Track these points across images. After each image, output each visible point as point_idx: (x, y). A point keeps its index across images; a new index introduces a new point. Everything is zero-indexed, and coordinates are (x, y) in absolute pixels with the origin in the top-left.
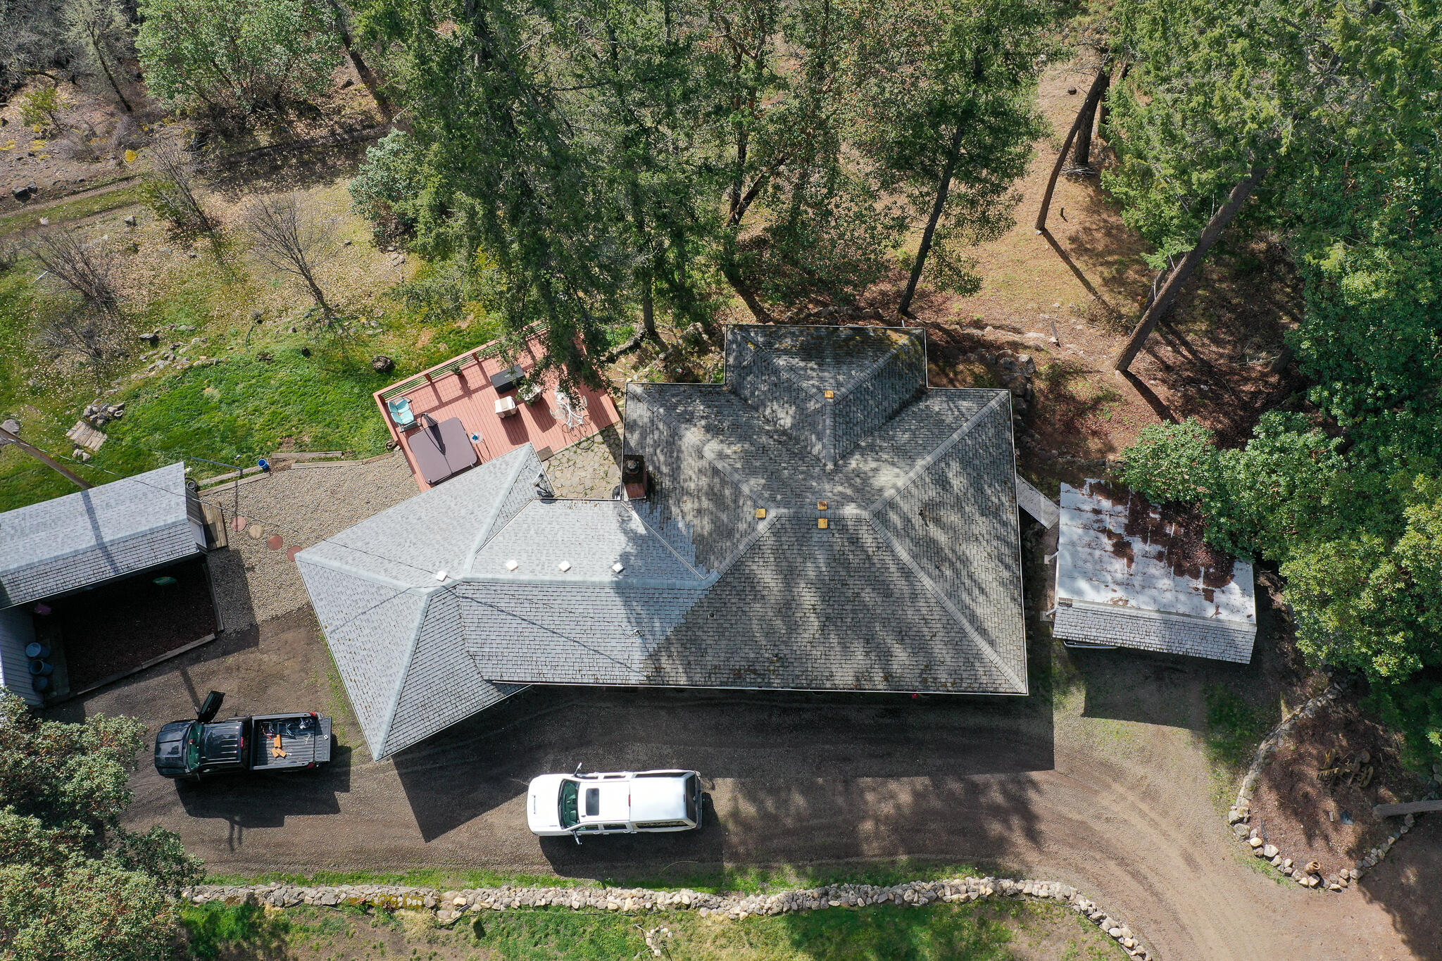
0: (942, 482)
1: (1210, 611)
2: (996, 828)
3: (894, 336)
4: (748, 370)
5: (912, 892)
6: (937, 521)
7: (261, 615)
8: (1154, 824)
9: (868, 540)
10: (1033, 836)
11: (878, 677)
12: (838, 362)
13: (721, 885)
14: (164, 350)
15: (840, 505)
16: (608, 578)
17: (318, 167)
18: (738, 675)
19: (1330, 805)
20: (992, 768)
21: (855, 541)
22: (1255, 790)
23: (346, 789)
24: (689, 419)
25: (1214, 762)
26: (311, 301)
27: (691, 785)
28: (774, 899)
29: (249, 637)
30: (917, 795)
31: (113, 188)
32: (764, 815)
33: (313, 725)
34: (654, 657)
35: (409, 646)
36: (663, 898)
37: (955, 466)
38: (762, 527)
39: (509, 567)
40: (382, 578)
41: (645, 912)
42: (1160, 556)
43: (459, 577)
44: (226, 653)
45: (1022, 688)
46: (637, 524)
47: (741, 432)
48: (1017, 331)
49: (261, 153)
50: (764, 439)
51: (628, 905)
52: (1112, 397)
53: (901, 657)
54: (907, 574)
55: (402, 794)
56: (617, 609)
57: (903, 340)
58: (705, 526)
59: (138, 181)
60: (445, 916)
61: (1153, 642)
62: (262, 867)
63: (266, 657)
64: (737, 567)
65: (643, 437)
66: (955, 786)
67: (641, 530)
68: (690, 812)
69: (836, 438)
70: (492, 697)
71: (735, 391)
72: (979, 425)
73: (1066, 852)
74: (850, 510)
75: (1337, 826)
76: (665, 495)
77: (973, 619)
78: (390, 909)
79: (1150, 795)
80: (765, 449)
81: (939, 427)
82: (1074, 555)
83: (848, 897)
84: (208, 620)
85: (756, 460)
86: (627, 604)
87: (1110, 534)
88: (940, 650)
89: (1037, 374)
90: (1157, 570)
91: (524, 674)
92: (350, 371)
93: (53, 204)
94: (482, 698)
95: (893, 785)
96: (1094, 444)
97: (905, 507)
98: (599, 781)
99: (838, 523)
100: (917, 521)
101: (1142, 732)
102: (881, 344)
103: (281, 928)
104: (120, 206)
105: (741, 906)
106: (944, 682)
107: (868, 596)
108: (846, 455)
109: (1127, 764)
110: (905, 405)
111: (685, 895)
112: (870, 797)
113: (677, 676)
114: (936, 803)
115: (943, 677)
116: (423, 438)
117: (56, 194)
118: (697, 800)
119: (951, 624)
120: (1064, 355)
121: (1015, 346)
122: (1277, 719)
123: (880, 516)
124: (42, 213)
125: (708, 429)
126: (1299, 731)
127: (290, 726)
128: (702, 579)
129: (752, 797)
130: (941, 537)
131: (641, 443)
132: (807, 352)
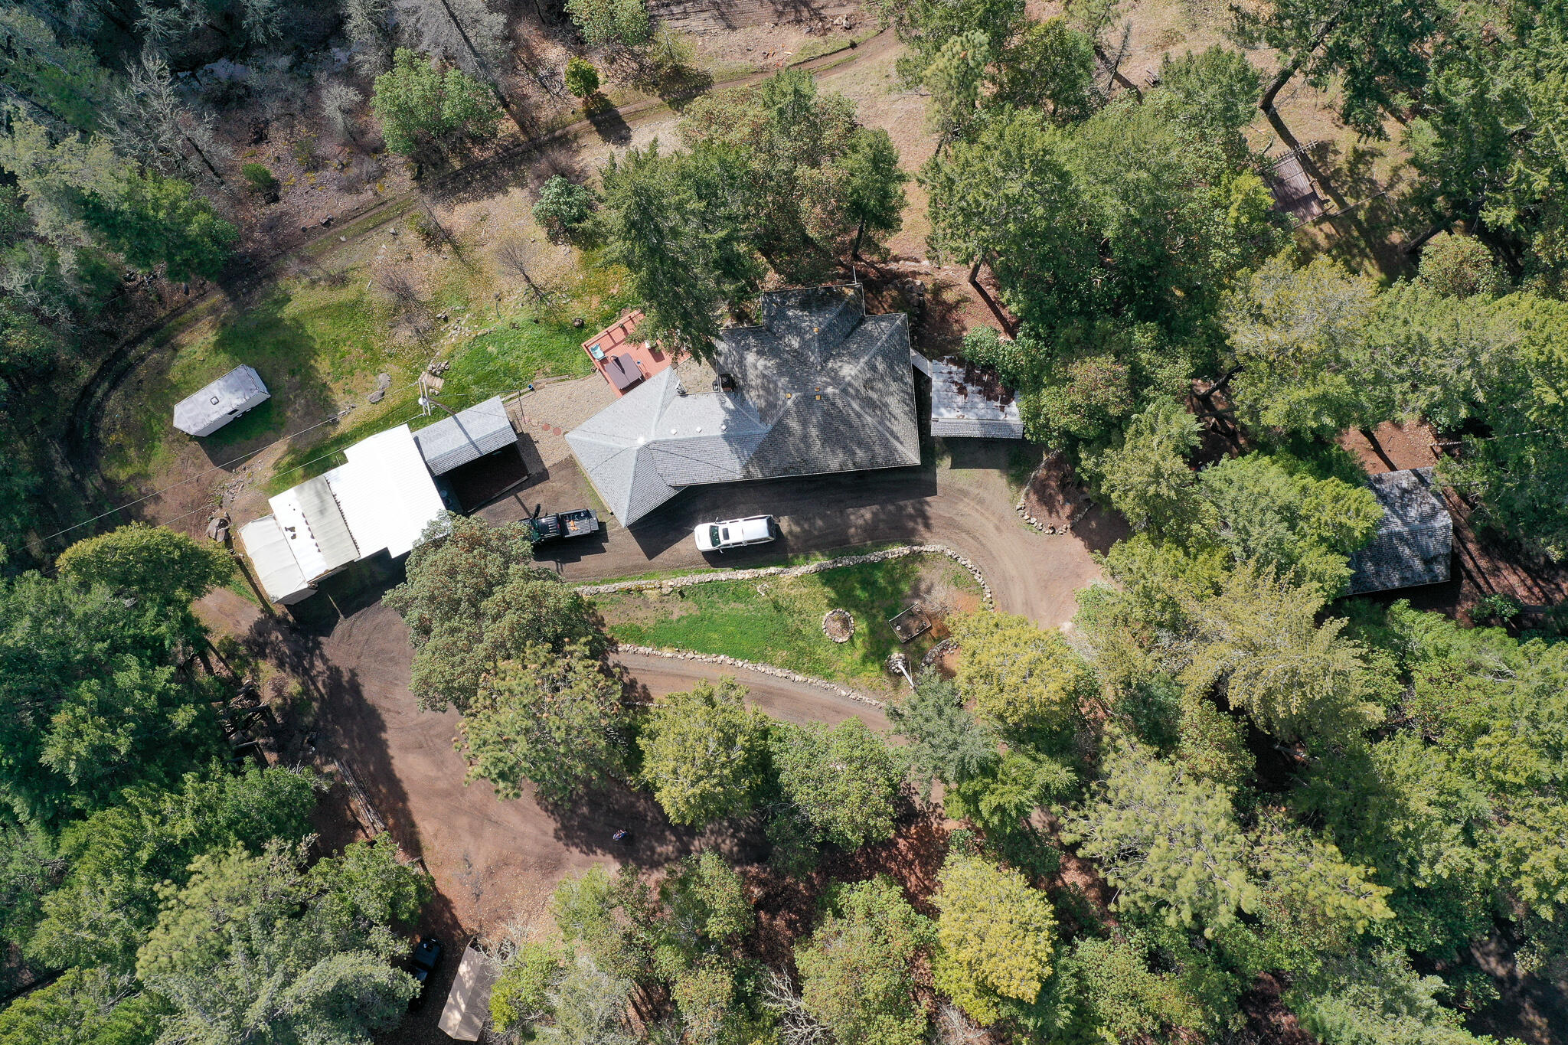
0: (874, 368)
1: (1002, 417)
2: (911, 524)
3: (846, 290)
4: (774, 318)
5: (874, 557)
6: (872, 388)
7: (547, 464)
8: (982, 514)
9: (839, 403)
10: (927, 526)
11: (850, 464)
12: (819, 310)
13: (788, 564)
14: (452, 323)
15: (825, 387)
16: (720, 433)
17: (493, 179)
18: (786, 471)
19: (1060, 498)
20: (909, 497)
21: (833, 404)
22: (1027, 495)
23: (607, 541)
24: (748, 348)
25: (1010, 483)
26: (525, 284)
27: (770, 522)
28: (813, 566)
29: (544, 476)
30: (874, 514)
31: (376, 211)
32: (804, 531)
33: (588, 515)
34: (745, 467)
35: (632, 475)
36: (762, 572)
37: (879, 359)
38: (789, 403)
39: (672, 433)
40: (612, 444)
41: (756, 579)
42: (980, 392)
43: (650, 440)
44: (534, 484)
45: (918, 462)
46: (729, 404)
47: (775, 353)
48: (917, 261)
49: (457, 175)
50: (786, 356)
51: (747, 576)
52: (965, 300)
53: (860, 454)
54: (859, 415)
55: (634, 540)
56: (726, 447)
57: (850, 292)
58: (762, 403)
59: (390, 204)
60: (665, 591)
61: (977, 433)
62: (578, 578)
63: (554, 484)
64: (780, 422)
65: (726, 359)
66: (891, 508)
67: (732, 407)
68: (771, 534)
69: (821, 352)
70: (673, 493)
71: (769, 329)
72: (891, 336)
73: (943, 531)
74: (830, 390)
75: (1062, 506)
76: (741, 389)
77: (892, 433)
78: (640, 591)
79: (981, 502)
80: (787, 360)
81: (871, 339)
82: (939, 396)
83: (846, 561)
84: (522, 470)
85: (784, 368)
86: (730, 444)
87: (956, 383)
88: (877, 449)
89: (926, 290)
90: (977, 399)
91: (686, 481)
92: (562, 329)
93: (345, 226)
94: (665, 494)
95: (863, 511)
96: (956, 327)
97: (856, 384)
98: (727, 524)
99: (825, 397)
100: (862, 390)
101: (977, 473)
102: (840, 296)
103: (591, 605)
104: (384, 222)
105: (797, 571)
106: (881, 463)
107: (842, 428)
108: (826, 361)
109: (971, 489)
110: (854, 328)
111: (772, 570)
112: (852, 517)
113: (757, 474)
114: (882, 517)
115: (880, 461)
116: (611, 366)
117: (345, 219)
118: (773, 528)
119: (882, 436)
120: (941, 276)
121: (915, 274)
122: (1041, 460)
123: (844, 391)
124: (340, 233)
125: (758, 353)
126: (1050, 466)
127: (576, 516)
128: (764, 429)
129: (798, 523)
130: (874, 396)
131: (726, 362)
132: (805, 305)
